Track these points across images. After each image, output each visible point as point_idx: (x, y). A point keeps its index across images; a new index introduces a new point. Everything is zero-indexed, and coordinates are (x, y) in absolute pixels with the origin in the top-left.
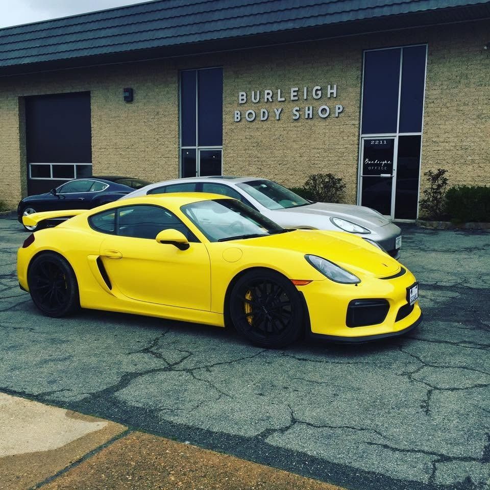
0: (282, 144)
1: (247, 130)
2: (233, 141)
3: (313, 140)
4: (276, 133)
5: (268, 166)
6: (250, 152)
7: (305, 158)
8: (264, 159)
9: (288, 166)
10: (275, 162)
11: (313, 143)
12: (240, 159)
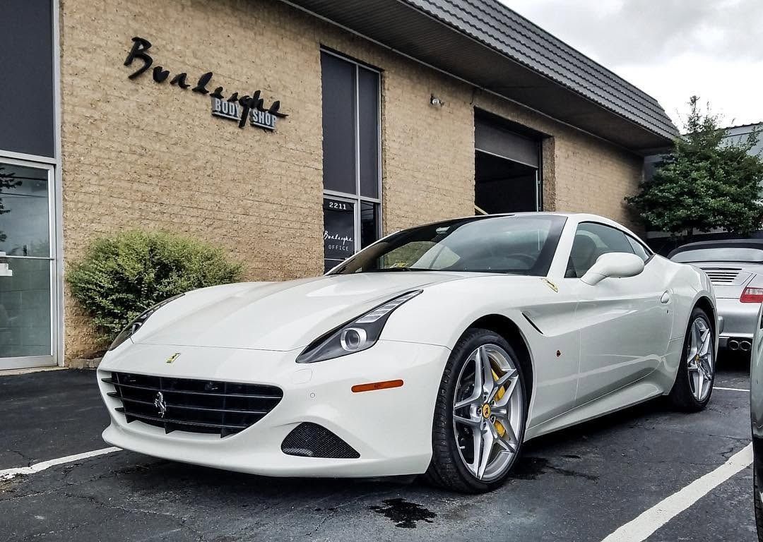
0: (210, 181)
1: (133, 132)
2: (95, 152)
3: (263, 185)
4: (199, 155)
5: (186, 228)
6: (143, 188)
7: (254, 218)
8: (176, 209)
9: (223, 231)
10: (200, 220)
11: (265, 191)
12: (119, 202)
